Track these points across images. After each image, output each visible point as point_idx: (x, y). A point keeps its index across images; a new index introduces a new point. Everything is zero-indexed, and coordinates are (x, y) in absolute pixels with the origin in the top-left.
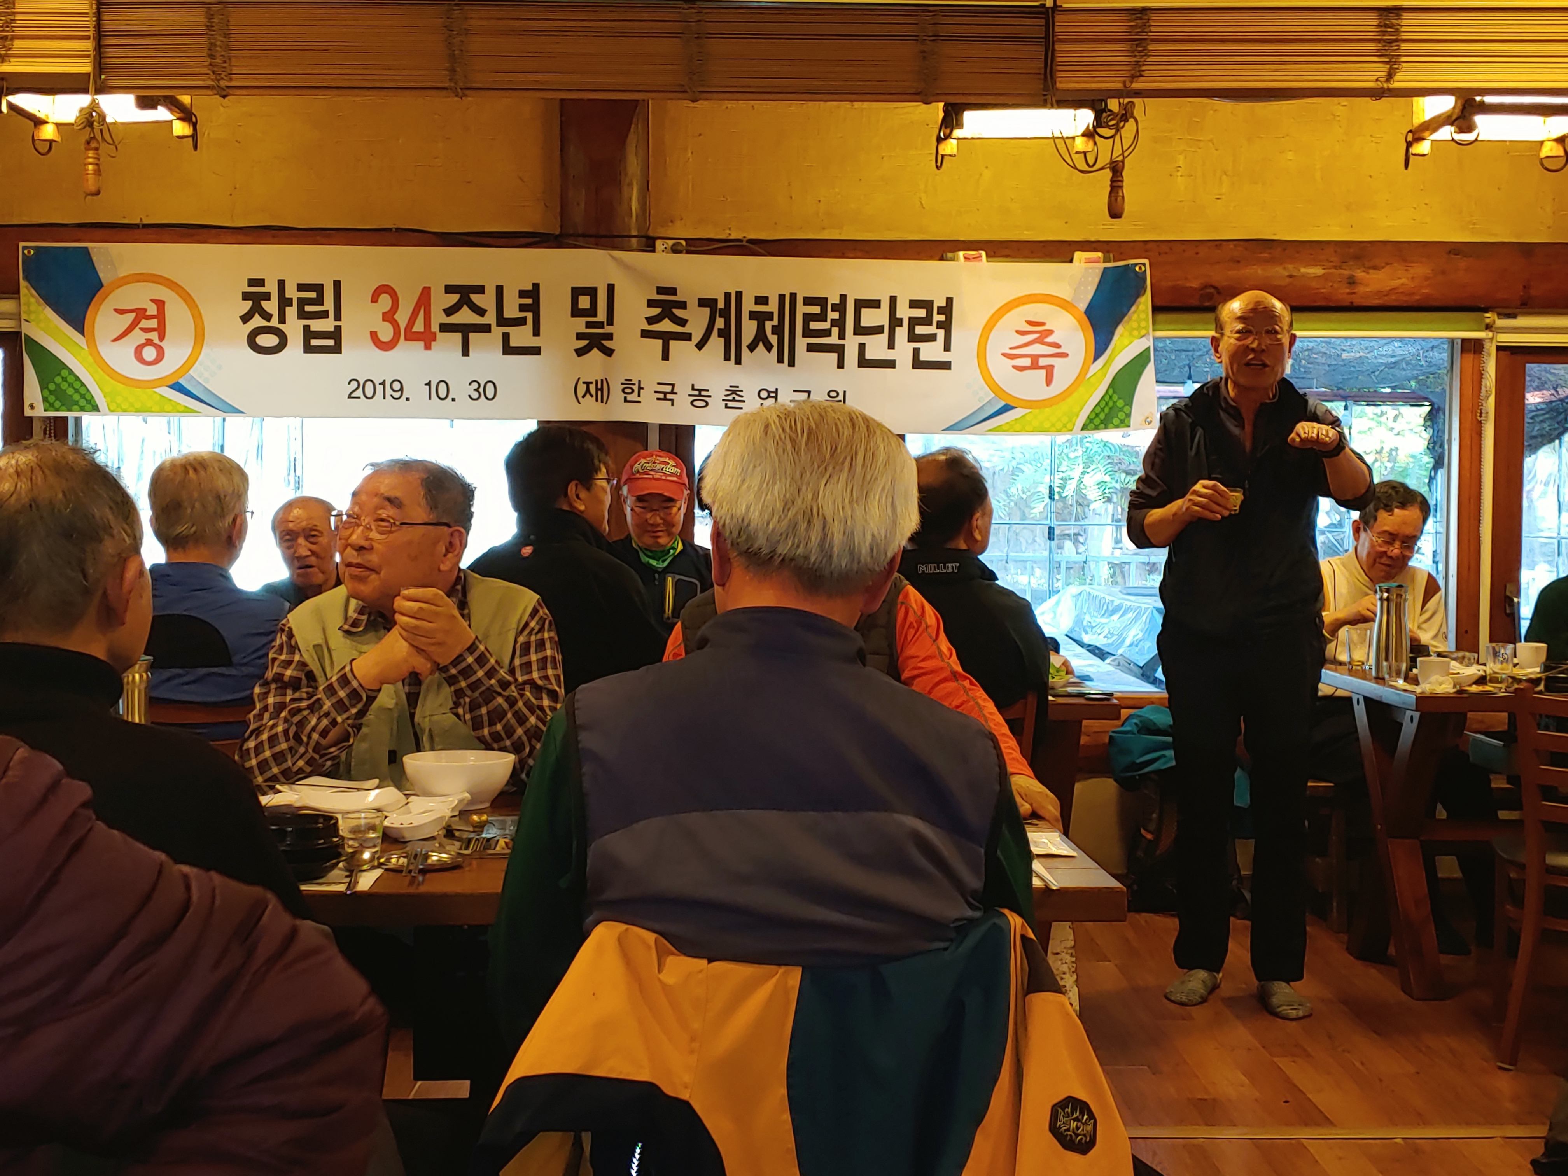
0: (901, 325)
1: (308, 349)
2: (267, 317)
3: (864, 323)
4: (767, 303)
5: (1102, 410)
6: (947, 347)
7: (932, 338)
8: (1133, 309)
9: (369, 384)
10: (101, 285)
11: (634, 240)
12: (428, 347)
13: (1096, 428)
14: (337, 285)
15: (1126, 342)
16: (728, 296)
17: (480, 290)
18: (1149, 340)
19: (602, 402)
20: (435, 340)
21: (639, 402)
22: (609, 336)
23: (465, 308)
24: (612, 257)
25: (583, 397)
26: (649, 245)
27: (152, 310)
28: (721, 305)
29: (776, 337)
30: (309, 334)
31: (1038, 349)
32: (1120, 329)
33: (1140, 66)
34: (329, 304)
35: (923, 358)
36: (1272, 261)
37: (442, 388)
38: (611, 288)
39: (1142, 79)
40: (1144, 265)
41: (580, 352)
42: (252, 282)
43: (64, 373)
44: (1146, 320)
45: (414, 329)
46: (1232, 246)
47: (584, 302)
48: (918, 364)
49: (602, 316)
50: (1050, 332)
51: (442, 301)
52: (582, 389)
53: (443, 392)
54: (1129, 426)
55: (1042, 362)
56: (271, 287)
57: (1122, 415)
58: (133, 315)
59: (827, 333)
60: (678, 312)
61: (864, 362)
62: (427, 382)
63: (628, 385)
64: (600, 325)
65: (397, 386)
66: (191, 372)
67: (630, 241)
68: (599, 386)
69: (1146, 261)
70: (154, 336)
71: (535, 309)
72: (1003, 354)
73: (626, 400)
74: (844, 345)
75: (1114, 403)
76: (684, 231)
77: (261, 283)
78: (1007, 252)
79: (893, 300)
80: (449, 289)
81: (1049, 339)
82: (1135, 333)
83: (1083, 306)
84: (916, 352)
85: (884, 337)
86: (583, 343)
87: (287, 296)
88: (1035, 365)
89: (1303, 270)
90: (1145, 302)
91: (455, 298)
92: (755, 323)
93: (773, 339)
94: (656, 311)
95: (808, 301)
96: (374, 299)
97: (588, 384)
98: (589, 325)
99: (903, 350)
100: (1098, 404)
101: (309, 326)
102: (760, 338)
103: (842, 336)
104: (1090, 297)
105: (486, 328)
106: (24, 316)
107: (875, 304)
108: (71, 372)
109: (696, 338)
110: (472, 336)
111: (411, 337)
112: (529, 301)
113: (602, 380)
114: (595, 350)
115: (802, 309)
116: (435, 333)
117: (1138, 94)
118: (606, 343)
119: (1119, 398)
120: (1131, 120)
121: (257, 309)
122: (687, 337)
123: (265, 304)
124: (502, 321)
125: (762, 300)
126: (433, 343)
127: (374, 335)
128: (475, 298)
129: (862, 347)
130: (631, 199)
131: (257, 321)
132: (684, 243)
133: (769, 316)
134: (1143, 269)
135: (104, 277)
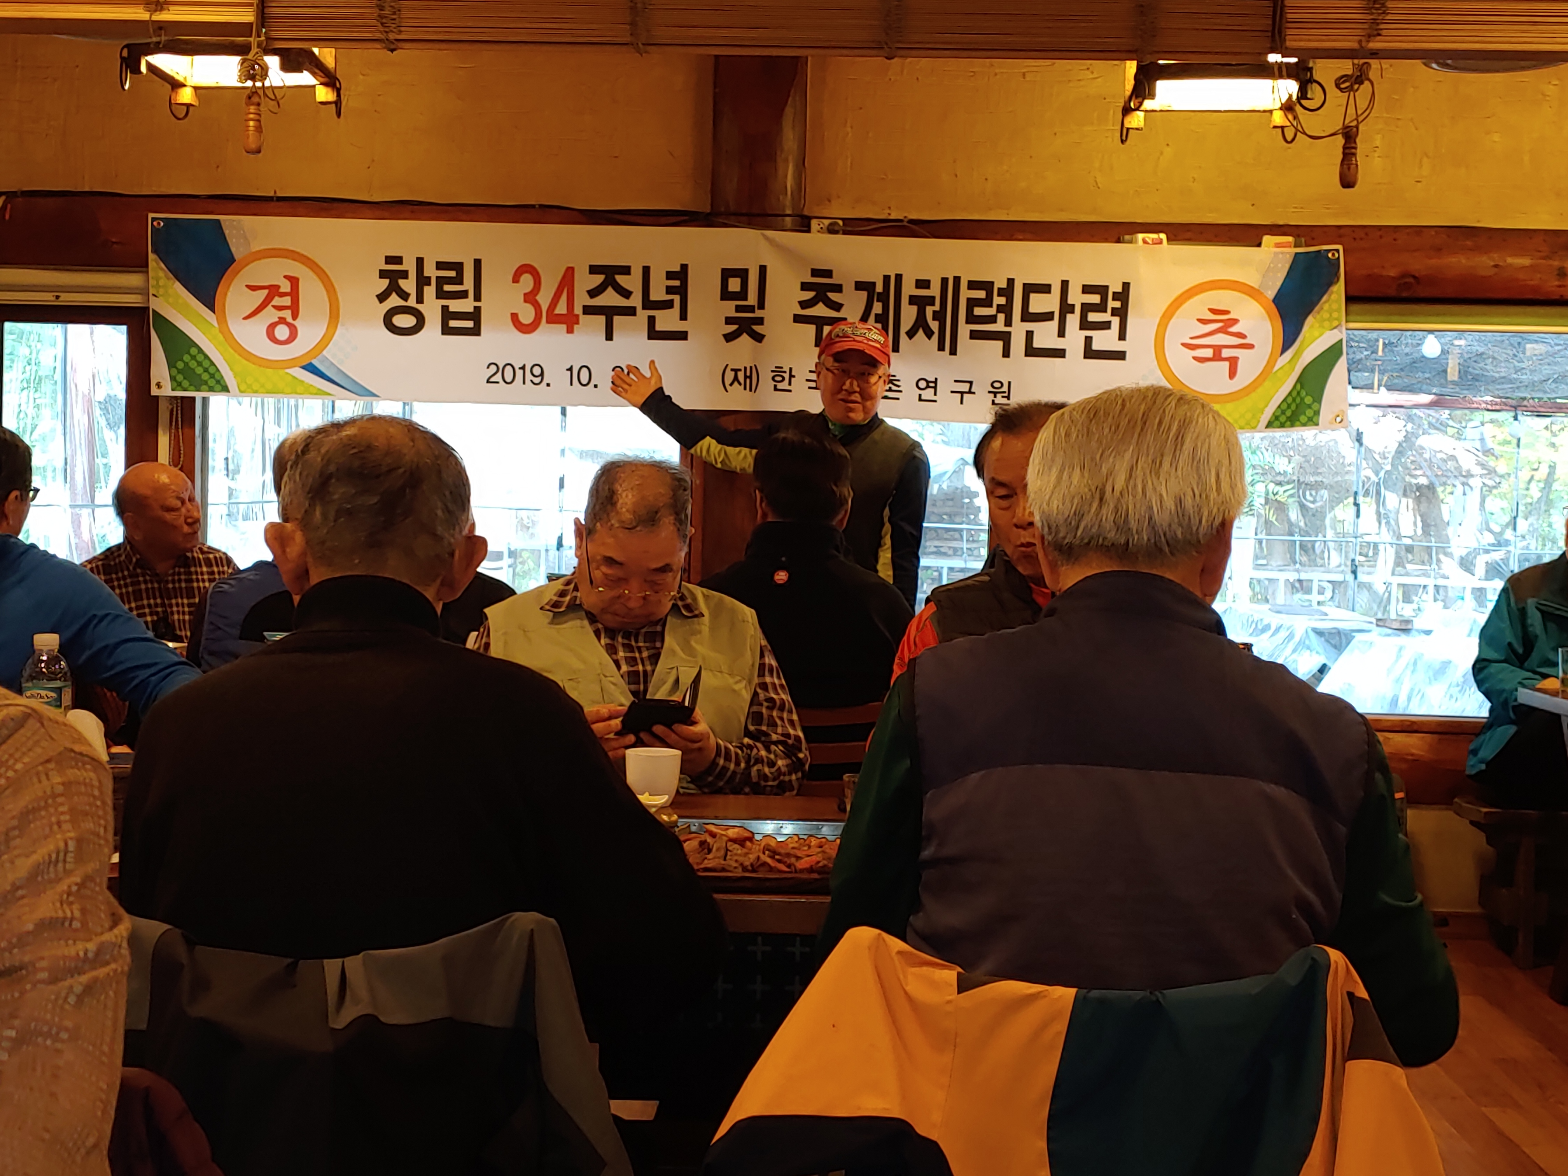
0: (1073, 312)
1: (447, 331)
2: (405, 296)
3: (1033, 309)
4: (928, 287)
5: (1289, 406)
6: (1122, 336)
7: (1106, 325)
8: (1325, 298)
9: (509, 367)
10: (233, 260)
11: (788, 219)
12: (570, 331)
13: (1282, 426)
14: (478, 263)
15: (1316, 334)
16: (887, 278)
17: (626, 270)
18: (1341, 332)
19: (751, 390)
20: (578, 323)
21: (790, 391)
22: (760, 321)
23: (610, 289)
24: (767, 238)
25: (731, 385)
26: (803, 225)
27: (286, 287)
28: (879, 288)
29: (937, 323)
30: (447, 315)
31: (1221, 339)
32: (1310, 320)
33: (1378, 24)
34: (468, 284)
35: (1095, 347)
36: (1477, 249)
37: (584, 374)
38: (763, 270)
39: (1379, 38)
40: (1338, 251)
42: (389, 260)
43: (194, 351)
44: (1339, 310)
45: (557, 311)
46: (1433, 233)
47: (734, 285)
48: (1090, 353)
49: (752, 299)
50: (1235, 321)
51: (586, 281)
52: (730, 376)
53: (584, 378)
54: (1317, 425)
55: (1226, 353)
56: (409, 265)
57: (1309, 413)
58: (266, 292)
59: (992, 319)
60: (833, 296)
61: (1031, 351)
62: (569, 367)
63: (778, 373)
64: (751, 309)
65: (537, 371)
66: (325, 353)
67: (783, 220)
68: (748, 374)
69: (1340, 247)
70: (287, 314)
71: (682, 291)
72: (1183, 344)
73: (776, 389)
74: (1009, 333)
75: (1302, 399)
76: (841, 210)
77: (398, 260)
78: (1189, 235)
79: (1065, 284)
80: (594, 270)
81: (1233, 329)
82: (1326, 324)
83: (1271, 294)
84: (1088, 340)
85: (1054, 324)
86: (734, 327)
87: (426, 274)
88: (1217, 356)
89: (1510, 260)
90: (1338, 291)
91: (599, 279)
92: (915, 308)
93: (934, 325)
94: (809, 295)
95: (972, 285)
96: (516, 280)
97: (736, 371)
98: (738, 309)
99: (1075, 338)
100: (1285, 400)
101: (448, 307)
102: (920, 323)
103: (1008, 323)
104: (1279, 284)
105: (631, 311)
106: (151, 291)
107: (1045, 289)
108: (200, 351)
110: (617, 319)
111: (554, 319)
112: (677, 283)
113: (751, 368)
114: (745, 336)
115: (965, 293)
116: (578, 316)
117: (1375, 54)
118: (756, 328)
119: (1307, 394)
120: (1367, 83)
121: (394, 288)
123: (402, 283)
124: (648, 304)
125: (923, 284)
126: (576, 326)
127: (514, 317)
128: (620, 279)
129: (1030, 335)
130: (786, 176)
131: (394, 301)
132: (841, 222)
133: (931, 300)
134: (1337, 255)
135: (237, 249)
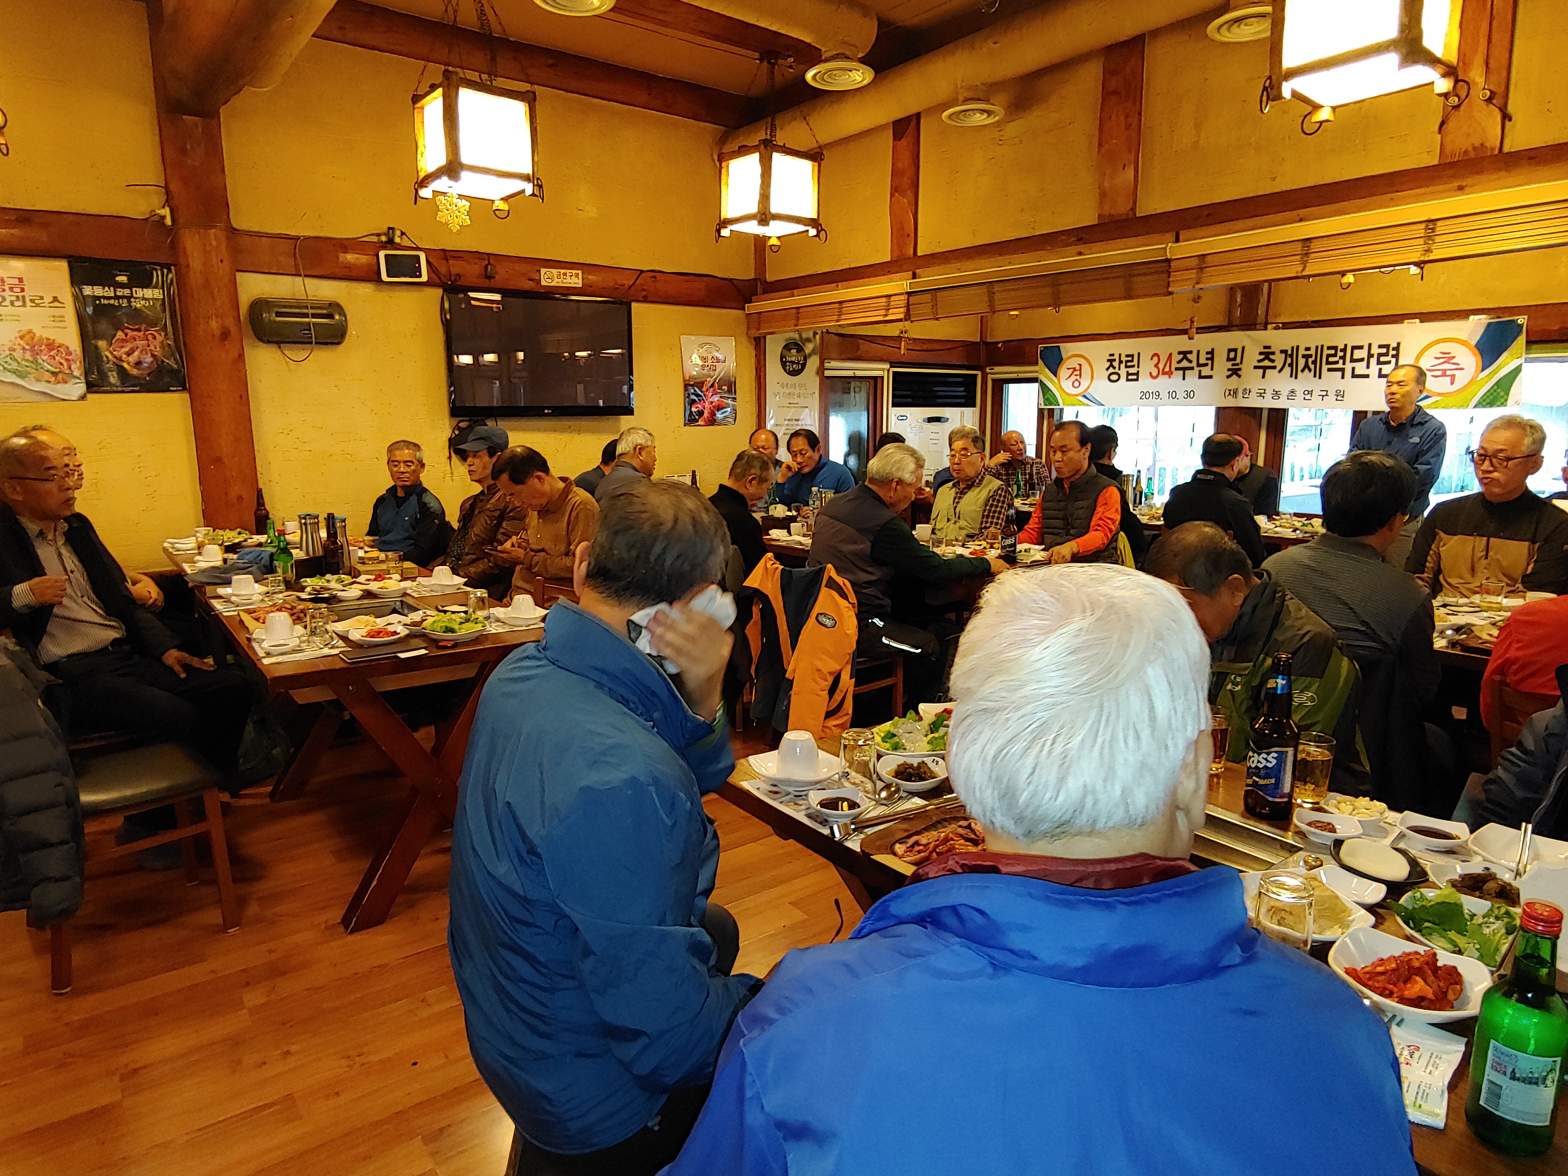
0: (1373, 357)
1: (1128, 379)
2: (1114, 368)
3: (1355, 357)
4: (1310, 350)
5: (1489, 397)
10: (1063, 359)
11: (1259, 325)
12: (1170, 377)
13: (1484, 407)
14: (1139, 354)
15: (1506, 362)
16: (1293, 348)
17: (1191, 352)
18: (1522, 360)
19: (1235, 398)
20: (1172, 374)
21: (1249, 398)
23: (1185, 360)
24: (1247, 334)
25: (1231, 396)
26: (1265, 327)
27: (1078, 368)
28: (1289, 352)
29: (1313, 365)
30: (1128, 374)
31: (1446, 366)
32: (1502, 355)
34: (1135, 362)
37: (1174, 394)
38: (1243, 348)
40: (1522, 319)
41: (1228, 377)
42: (1110, 355)
43: (1050, 391)
44: (1522, 349)
45: (1164, 370)
47: (1232, 355)
49: (1238, 361)
50: (1454, 357)
51: (1176, 357)
52: (1231, 393)
55: (1448, 373)
56: (1116, 357)
57: (1502, 400)
58: (1072, 370)
59: (1337, 362)
61: (1354, 376)
62: (1169, 392)
63: (1245, 391)
64: (1237, 365)
65: (1157, 393)
66: (1089, 391)
67: (1254, 326)
68: (1235, 392)
69: (1525, 317)
70: (1078, 377)
71: (1212, 359)
72: (1428, 370)
73: (1243, 397)
74: (1344, 368)
75: (1498, 394)
76: (1283, 320)
77: (1113, 355)
79: (1370, 345)
80: (1179, 353)
81: (1452, 361)
82: (1515, 356)
83: (1474, 343)
84: (1380, 370)
85: (1365, 363)
86: (1230, 373)
87: (1122, 360)
88: (1444, 374)
91: (1181, 356)
92: (1304, 360)
93: (1312, 367)
95: (1329, 348)
96: (1152, 359)
97: (1231, 390)
99: (1374, 368)
100: (1485, 395)
101: (1128, 371)
102: (1306, 366)
103: (1344, 364)
104: (1478, 338)
105: (1192, 368)
106: (1040, 372)
107: (1361, 347)
108: (1052, 392)
109: (1278, 368)
111: (1164, 373)
112: (1209, 356)
113: (1236, 389)
114: (1235, 376)
115: (1326, 352)
116: (1173, 371)
118: (1239, 372)
119: (1500, 391)
121: (1111, 366)
122: (1274, 368)
123: (1115, 363)
124: (1199, 365)
125: (1308, 349)
126: (1168, 375)
127: (1151, 374)
128: (1189, 356)
129: (1353, 369)
131: (1111, 370)
132: (1281, 325)
133: (1311, 356)
134: (1521, 321)
135: (1064, 356)
